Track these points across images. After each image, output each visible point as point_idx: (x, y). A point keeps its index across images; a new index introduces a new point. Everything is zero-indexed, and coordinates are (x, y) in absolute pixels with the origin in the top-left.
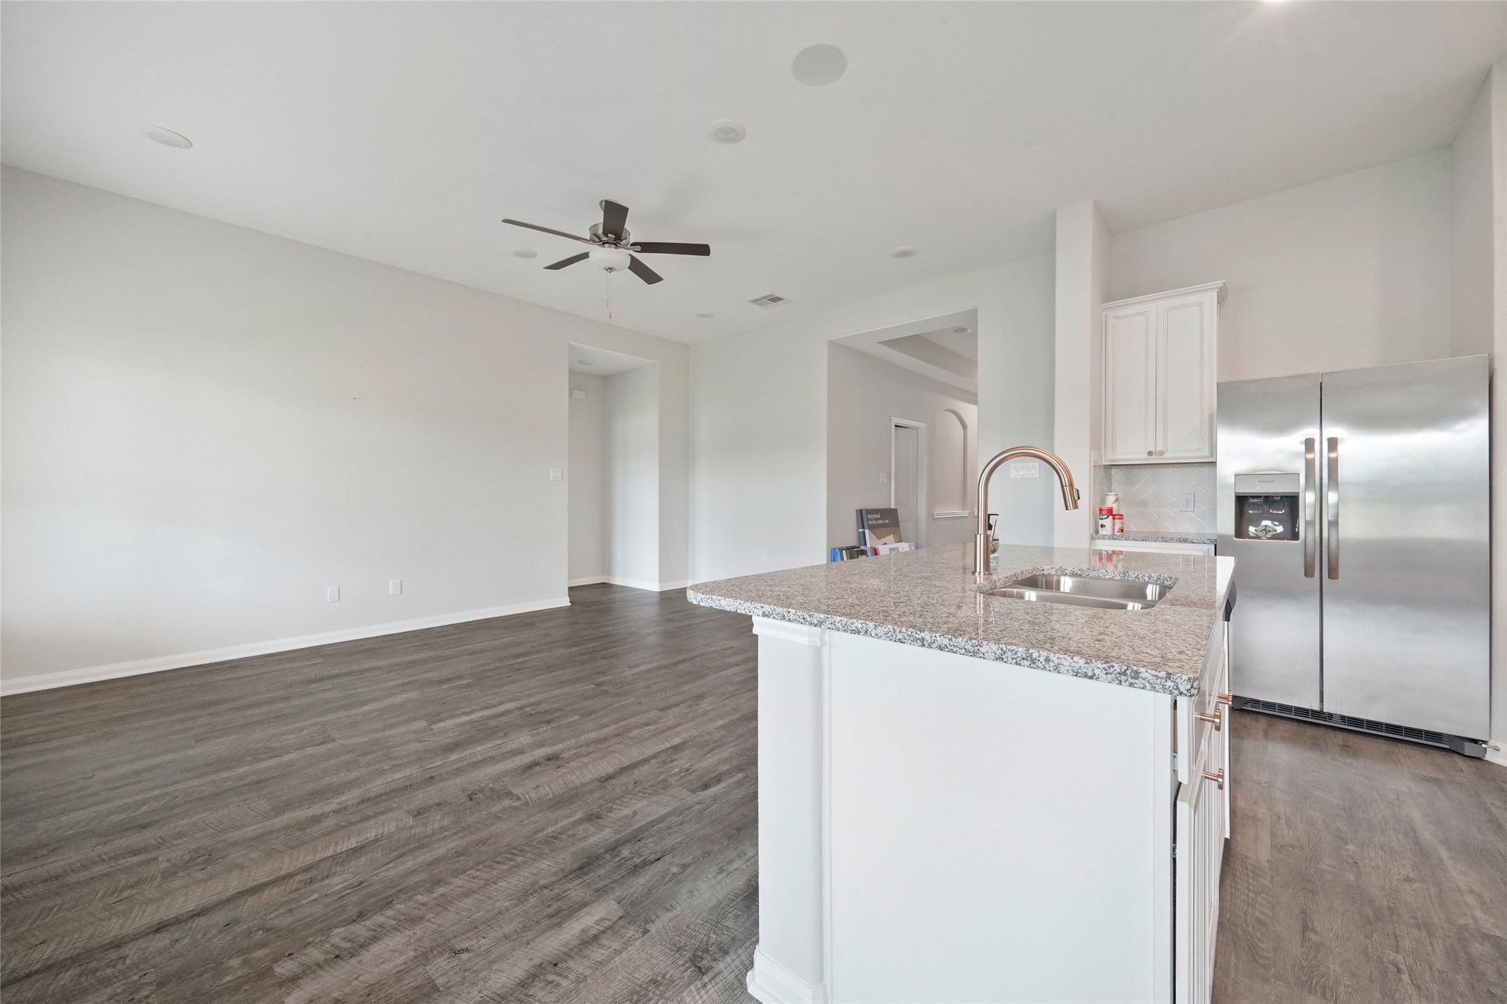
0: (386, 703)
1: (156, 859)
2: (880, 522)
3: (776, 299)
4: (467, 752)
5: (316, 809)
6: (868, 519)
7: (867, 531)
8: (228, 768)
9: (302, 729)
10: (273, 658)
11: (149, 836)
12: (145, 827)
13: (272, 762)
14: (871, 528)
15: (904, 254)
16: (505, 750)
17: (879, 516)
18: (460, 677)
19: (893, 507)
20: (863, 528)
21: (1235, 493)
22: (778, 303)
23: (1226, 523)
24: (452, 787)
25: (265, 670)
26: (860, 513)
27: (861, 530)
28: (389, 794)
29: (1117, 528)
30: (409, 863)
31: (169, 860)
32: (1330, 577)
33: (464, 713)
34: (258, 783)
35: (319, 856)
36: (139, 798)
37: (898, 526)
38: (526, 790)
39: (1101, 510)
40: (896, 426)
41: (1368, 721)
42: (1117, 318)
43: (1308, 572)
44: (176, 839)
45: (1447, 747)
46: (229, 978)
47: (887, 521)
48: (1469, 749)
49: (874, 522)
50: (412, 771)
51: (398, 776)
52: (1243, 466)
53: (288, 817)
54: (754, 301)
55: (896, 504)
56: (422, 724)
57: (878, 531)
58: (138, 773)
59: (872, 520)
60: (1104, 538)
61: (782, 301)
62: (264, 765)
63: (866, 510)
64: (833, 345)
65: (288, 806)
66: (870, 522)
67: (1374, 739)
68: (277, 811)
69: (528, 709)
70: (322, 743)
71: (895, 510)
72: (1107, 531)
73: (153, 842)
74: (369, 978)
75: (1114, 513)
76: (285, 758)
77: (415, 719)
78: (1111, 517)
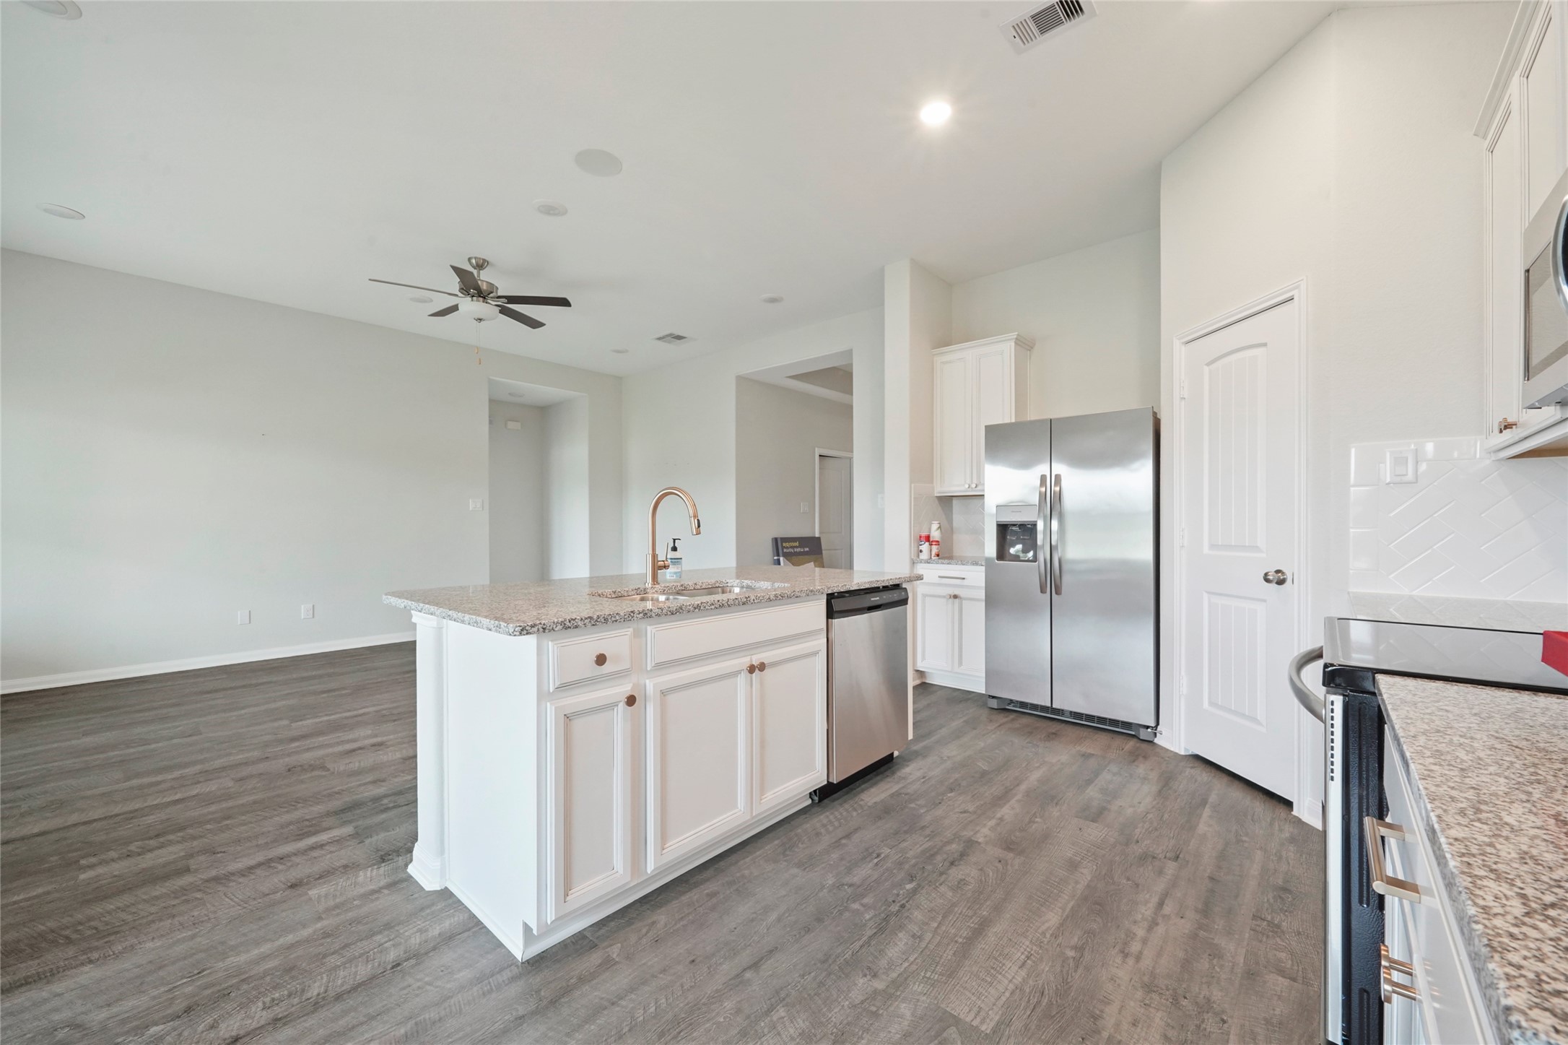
0: (263, 708)
1: (20, 806)
2: (798, 550)
3: (679, 338)
4: (309, 741)
5: (159, 778)
6: (783, 547)
7: (781, 559)
8: (102, 753)
9: (179, 726)
10: (181, 675)
11: (19, 793)
12: (19, 788)
13: (141, 749)
14: (785, 555)
15: (773, 300)
16: (342, 739)
17: (797, 544)
18: (344, 688)
19: (817, 535)
20: (778, 555)
21: (997, 522)
22: (682, 340)
23: (991, 549)
24: (279, 765)
25: (169, 683)
26: (776, 540)
27: (776, 558)
28: (223, 769)
29: (933, 553)
30: (213, 808)
31: (29, 807)
32: (1056, 593)
33: (327, 715)
34: (121, 761)
35: (146, 804)
36: (21, 771)
37: (822, 553)
38: (341, 766)
39: (920, 537)
40: (820, 456)
41: (1099, 717)
42: (944, 363)
43: (1043, 591)
44: (38, 795)
45: (1133, 733)
46: (46, 865)
47: (807, 549)
48: (1144, 734)
49: (791, 550)
50: (256, 754)
51: (241, 756)
52: (1002, 500)
53: (135, 782)
54: (659, 339)
55: (820, 533)
56: (285, 722)
57: (794, 558)
58: (25, 755)
59: (787, 548)
60: (921, 562)
61: (685, 340)
62: (132, 750)
63: (781, 538)
64: (742, 381)
65: (138, 775)
66: (785, 550)
67: (1077, 727)
68: (128, 779)
69: (384, 712)
70: (190, 736)
71: (819, 538)
72: (924, 556)
73: (21, 797)
74: (144, 866)
75: (931, 540)
76: (153, 746)
77: (281, 719)
78: (927, 543)
